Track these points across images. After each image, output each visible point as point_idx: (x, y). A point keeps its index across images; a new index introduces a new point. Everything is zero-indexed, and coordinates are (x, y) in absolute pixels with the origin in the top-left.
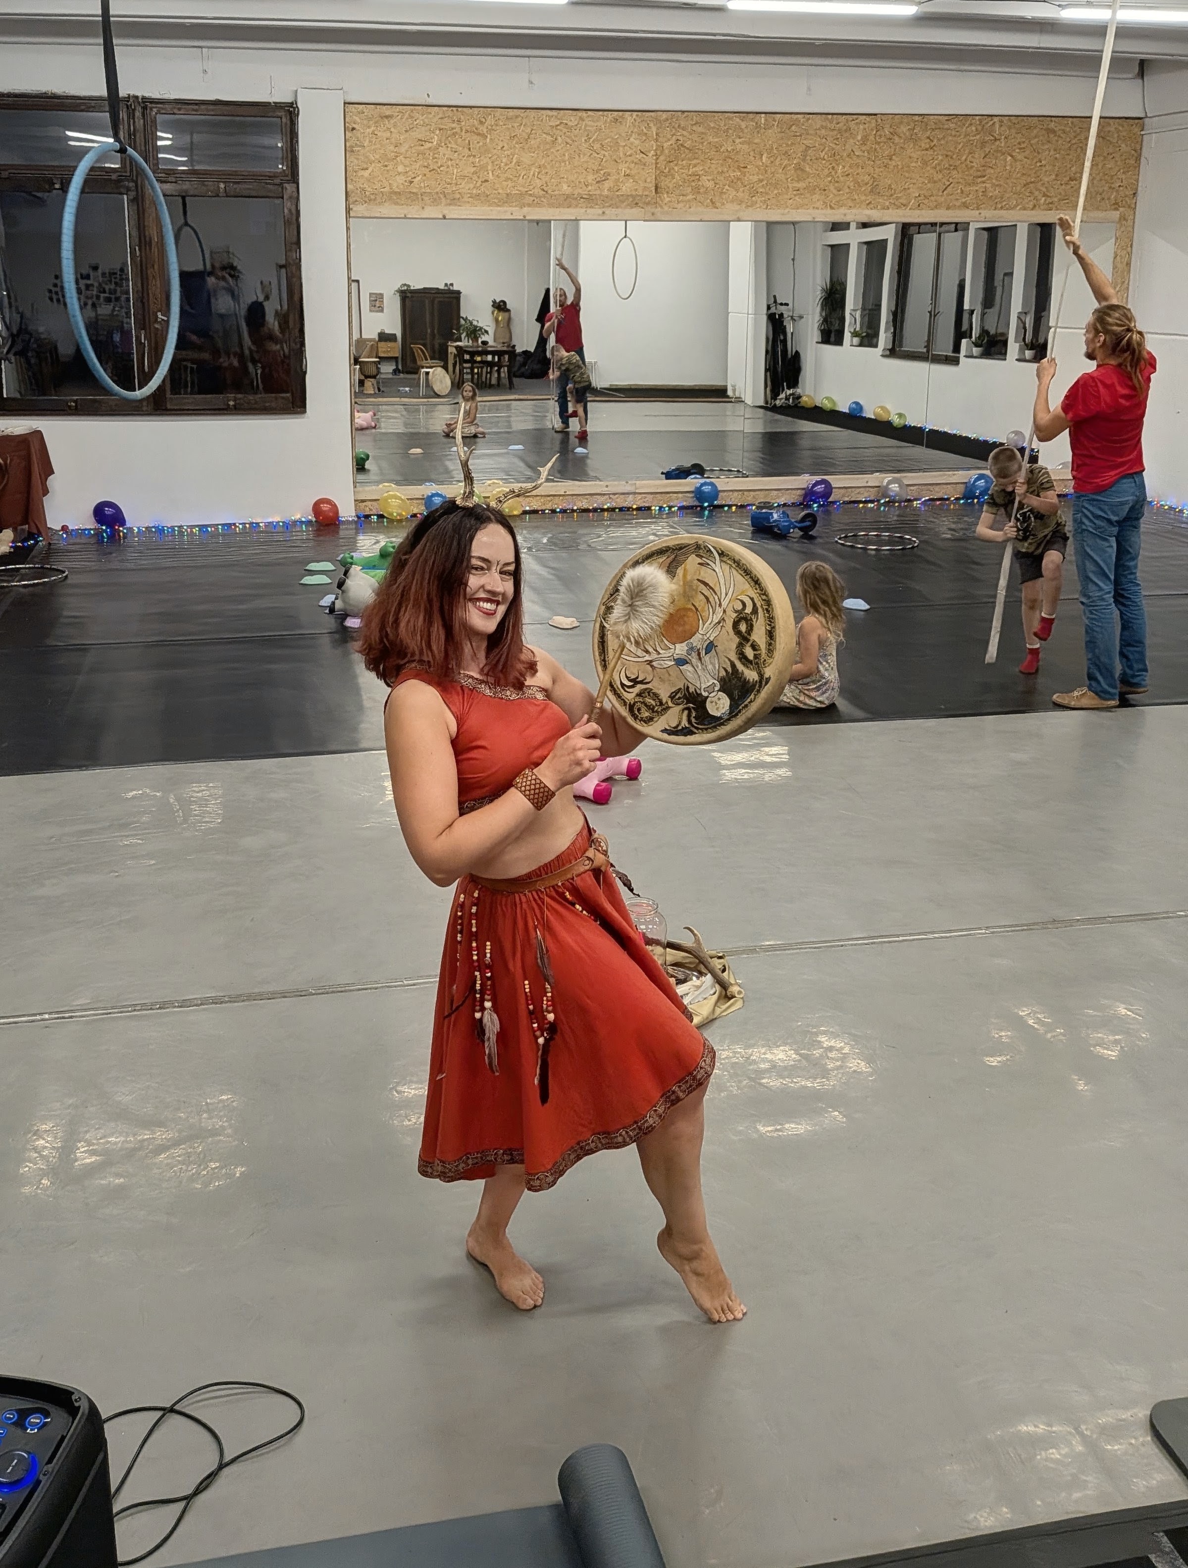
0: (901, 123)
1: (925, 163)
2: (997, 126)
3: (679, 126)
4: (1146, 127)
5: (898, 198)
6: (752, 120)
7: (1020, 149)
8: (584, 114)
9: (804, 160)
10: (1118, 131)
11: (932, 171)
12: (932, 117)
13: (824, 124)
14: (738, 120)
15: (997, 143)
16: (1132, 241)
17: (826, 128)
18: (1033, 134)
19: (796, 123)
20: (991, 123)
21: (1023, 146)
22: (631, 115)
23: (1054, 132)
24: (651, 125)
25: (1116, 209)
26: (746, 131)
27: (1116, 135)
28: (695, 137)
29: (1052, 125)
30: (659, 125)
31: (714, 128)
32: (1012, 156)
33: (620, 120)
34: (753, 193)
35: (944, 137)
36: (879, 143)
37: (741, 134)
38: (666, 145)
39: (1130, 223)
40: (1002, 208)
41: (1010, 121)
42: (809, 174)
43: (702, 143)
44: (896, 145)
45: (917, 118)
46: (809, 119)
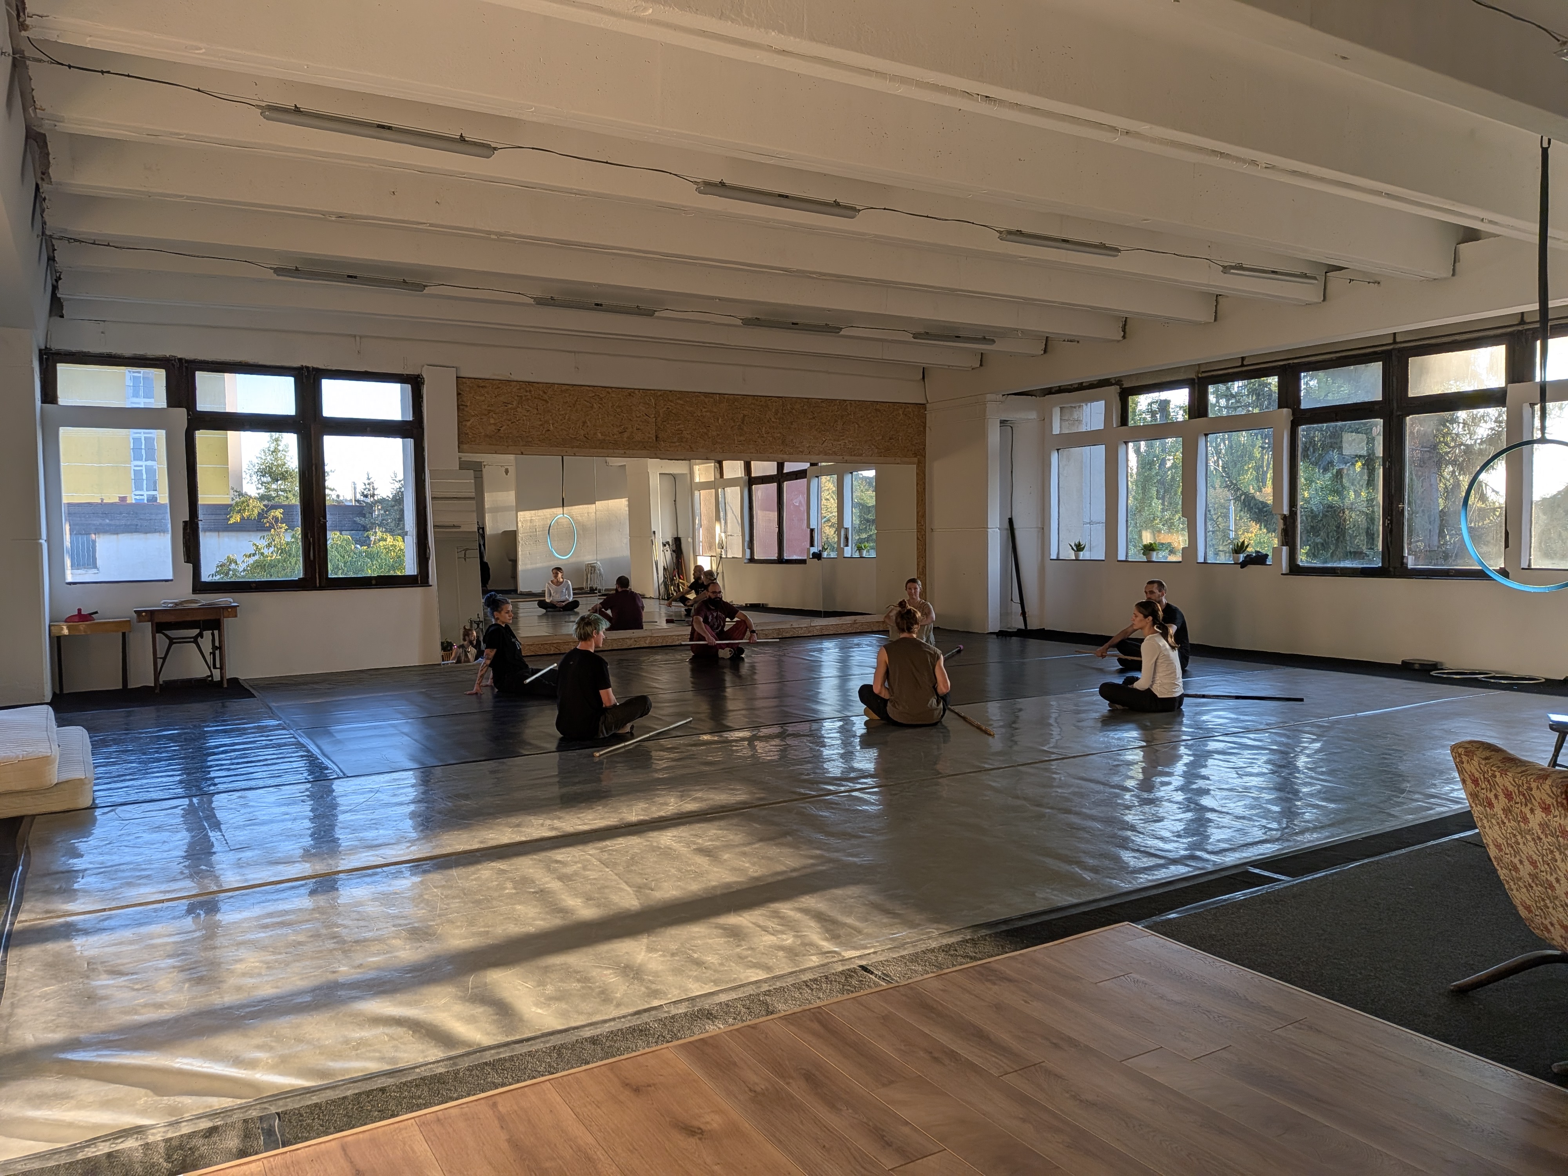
0: (796, 403)
1: (811, 427)
2: (850, 406)
3: (668, 400)
4: (926, 409)
5: (797, 448)
6: (712, 398)
7: (862, 420)
9: (743, 423)
10: (913, 413)
11: (815, 432)
12: (813, 400)
14: (703, 398)
15: (849, 416)
16: (925, 475)
17: (754, 404)
18: (869, 412)
19: (736, 400)
20: (845, 404)
21: (864, 418)
22: (638, 392)
24: (651, 399)
25: (917, 456)
26: (708, 404)
28: (678, 407)
29: (878, 407)
30: (656, 399)
31: (689, 402)
32: (858, 424)
33: (632, 395)
34: (715, 443)
35: (820, 412)
36: (784, 414)
37: (705, 406)
38: (660, 411)
39: (923, 465)
40: (855, 455)
41: (855, 403)
42: (746, 432)
43: (682, 411)
44: (795, 415)
45: (805, 401)
46: (744, 399)
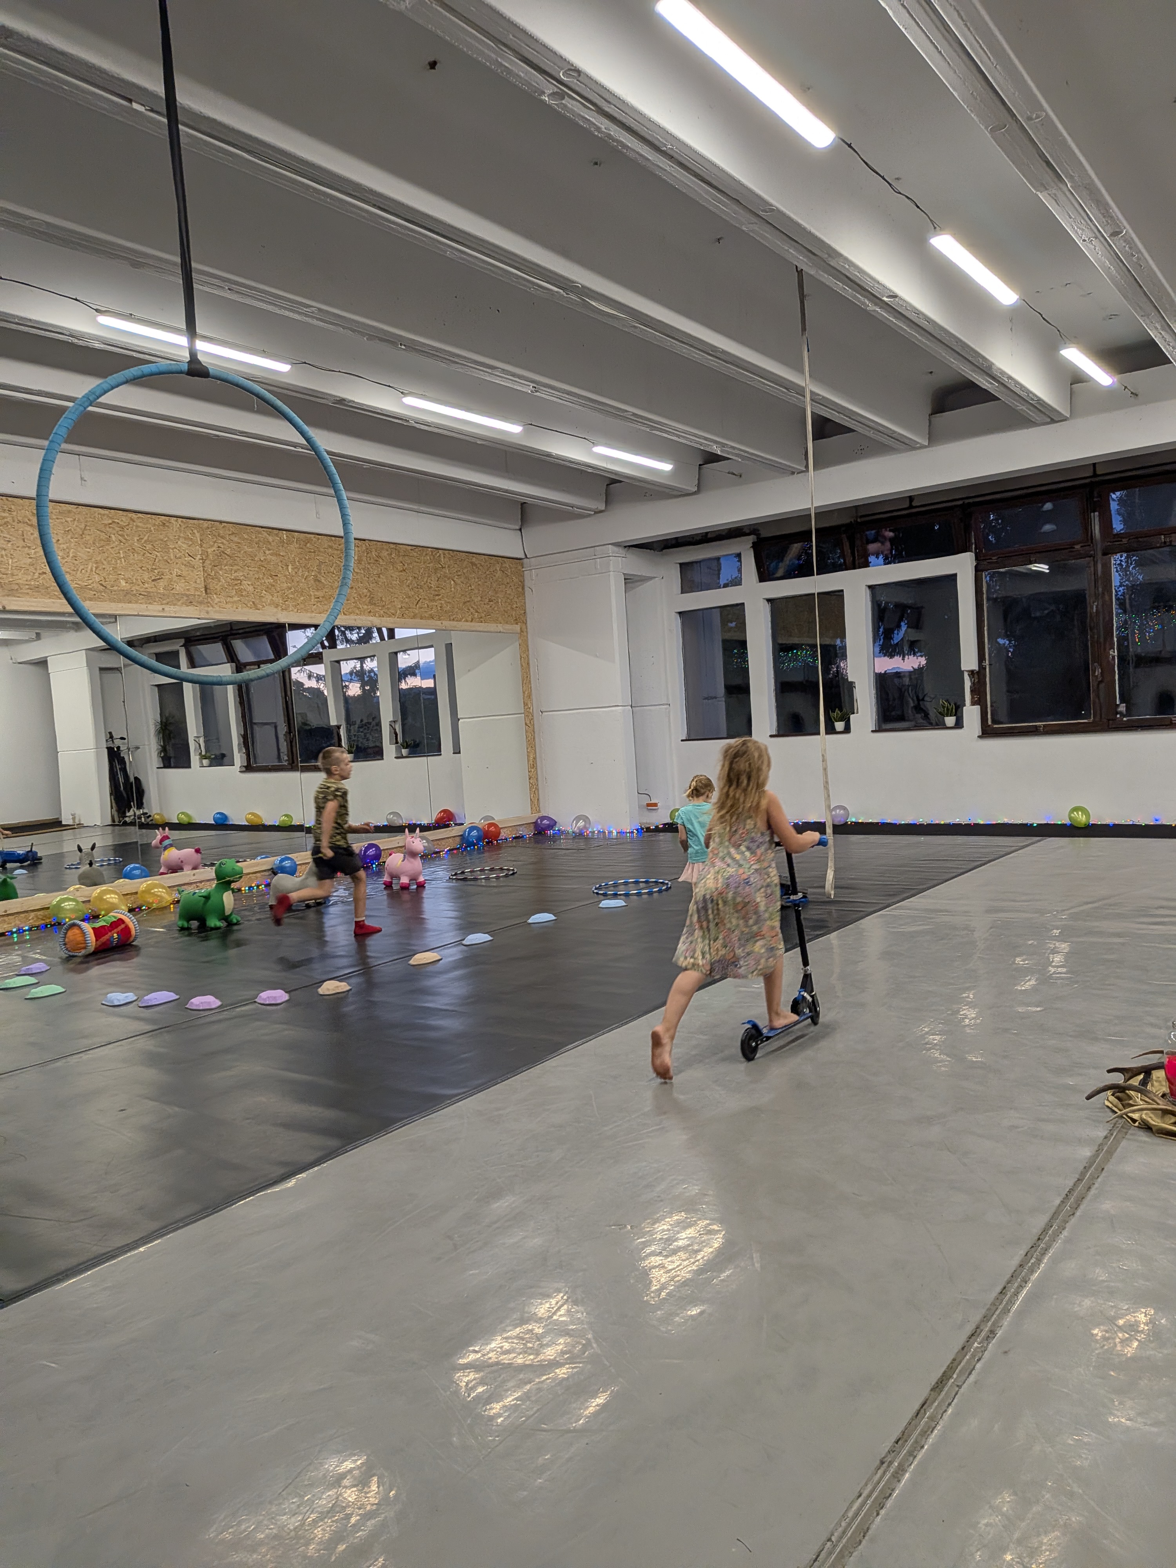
0: (383, 549)
1: (402, 582)
2: (442, 556)
3: (219, 535)
4: (525, 566)
5: (388, 609)
6: (277, 535)
7: (458, 576)
8: (134, 515)
10: (511, 568)
11: (407, 589)
12: (401, 546)
13: (330, 544)
14: (266, 534)
15: (444, 570)
16: (528, 646)
17: (331, 547)
18: (464, 566)
19: (309, 541)
20: (438, 554)
21: (459, 574)
22: (176, 521)
23: (476, 565)
24: (195, 531)
25: (517, 624)
26: (273, 544)
27: (509, 571)
28: (233, 546)
29: (474, 560)
30: (202, 532)
31: (247, 539)
32: (454, 581)
33: (167, 524)
34: (286, 599)
35: (411, 563)
36: (369, 563)
37: (269, 546)
38: (209, 550)
39: (525, 634)
40: (453, 620)
41: (449, 554)
42: (324, 585)
43: (240, 552)
44: (382, 566)
45: (392, 546)
46: (318, 539)
